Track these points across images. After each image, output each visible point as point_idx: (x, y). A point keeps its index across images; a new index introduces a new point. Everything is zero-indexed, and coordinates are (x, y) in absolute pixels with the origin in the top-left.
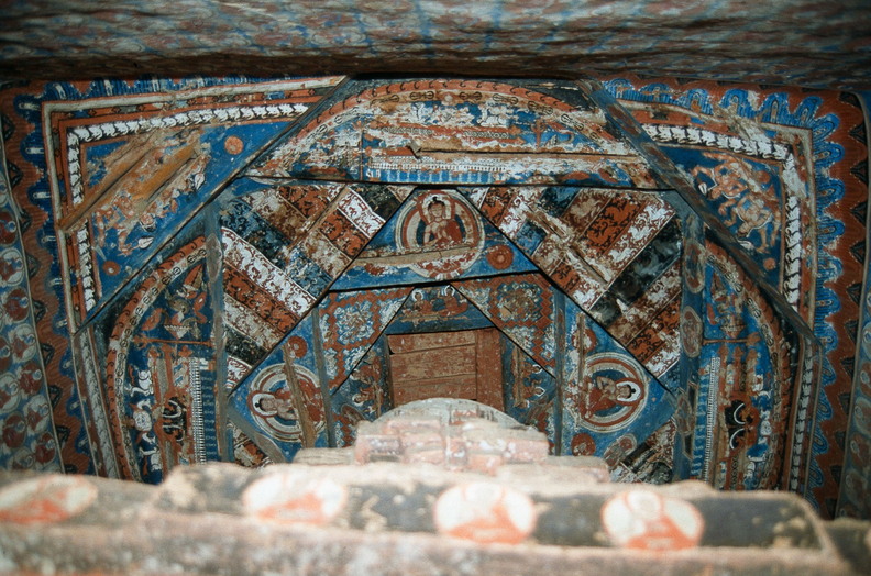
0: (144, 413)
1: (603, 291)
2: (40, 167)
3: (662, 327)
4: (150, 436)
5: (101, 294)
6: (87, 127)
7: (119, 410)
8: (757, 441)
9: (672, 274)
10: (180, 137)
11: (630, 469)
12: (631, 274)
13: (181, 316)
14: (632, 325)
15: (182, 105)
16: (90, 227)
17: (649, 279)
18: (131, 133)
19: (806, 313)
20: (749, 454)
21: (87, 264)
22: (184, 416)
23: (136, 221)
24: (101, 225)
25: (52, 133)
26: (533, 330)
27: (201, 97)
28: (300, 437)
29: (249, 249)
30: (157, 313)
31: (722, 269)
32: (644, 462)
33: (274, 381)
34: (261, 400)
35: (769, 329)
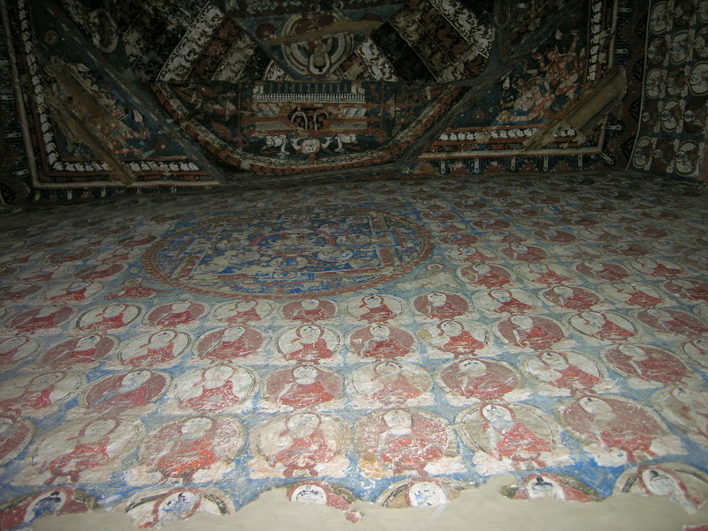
0: (304, 144)
2: (82, 194)
4: (325, 142)
5: (184, 157)
6: (48, 154)
7: (303, 165)
10: (50, 82)
13: (217, 107)
15: (24, 78)
16: (128, 160)
18: (49, 120)
21: (159, 165)
22: (305, 109)
23: (120, 122)
24: (125, 150)
25: (55, 182)
27: (17, 64)
28: (349, 34)
29: (173, 59)
30: (216, 126)
33: (298, 54)
34: (316, 67)
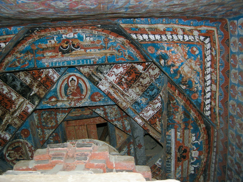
1: (28, 101)
3: (40, 77)
8: (76, 38)
9: (19, 76)
11: (100, 82)
12: (20, 91)
14: (40, 89)
17: (22, 84)
19: (9, 38)
20: (82, 41)
26: (58, 114)
31: (7, 64)
32: (96, 77)
35: (29, 41)
